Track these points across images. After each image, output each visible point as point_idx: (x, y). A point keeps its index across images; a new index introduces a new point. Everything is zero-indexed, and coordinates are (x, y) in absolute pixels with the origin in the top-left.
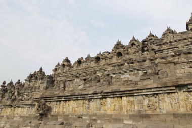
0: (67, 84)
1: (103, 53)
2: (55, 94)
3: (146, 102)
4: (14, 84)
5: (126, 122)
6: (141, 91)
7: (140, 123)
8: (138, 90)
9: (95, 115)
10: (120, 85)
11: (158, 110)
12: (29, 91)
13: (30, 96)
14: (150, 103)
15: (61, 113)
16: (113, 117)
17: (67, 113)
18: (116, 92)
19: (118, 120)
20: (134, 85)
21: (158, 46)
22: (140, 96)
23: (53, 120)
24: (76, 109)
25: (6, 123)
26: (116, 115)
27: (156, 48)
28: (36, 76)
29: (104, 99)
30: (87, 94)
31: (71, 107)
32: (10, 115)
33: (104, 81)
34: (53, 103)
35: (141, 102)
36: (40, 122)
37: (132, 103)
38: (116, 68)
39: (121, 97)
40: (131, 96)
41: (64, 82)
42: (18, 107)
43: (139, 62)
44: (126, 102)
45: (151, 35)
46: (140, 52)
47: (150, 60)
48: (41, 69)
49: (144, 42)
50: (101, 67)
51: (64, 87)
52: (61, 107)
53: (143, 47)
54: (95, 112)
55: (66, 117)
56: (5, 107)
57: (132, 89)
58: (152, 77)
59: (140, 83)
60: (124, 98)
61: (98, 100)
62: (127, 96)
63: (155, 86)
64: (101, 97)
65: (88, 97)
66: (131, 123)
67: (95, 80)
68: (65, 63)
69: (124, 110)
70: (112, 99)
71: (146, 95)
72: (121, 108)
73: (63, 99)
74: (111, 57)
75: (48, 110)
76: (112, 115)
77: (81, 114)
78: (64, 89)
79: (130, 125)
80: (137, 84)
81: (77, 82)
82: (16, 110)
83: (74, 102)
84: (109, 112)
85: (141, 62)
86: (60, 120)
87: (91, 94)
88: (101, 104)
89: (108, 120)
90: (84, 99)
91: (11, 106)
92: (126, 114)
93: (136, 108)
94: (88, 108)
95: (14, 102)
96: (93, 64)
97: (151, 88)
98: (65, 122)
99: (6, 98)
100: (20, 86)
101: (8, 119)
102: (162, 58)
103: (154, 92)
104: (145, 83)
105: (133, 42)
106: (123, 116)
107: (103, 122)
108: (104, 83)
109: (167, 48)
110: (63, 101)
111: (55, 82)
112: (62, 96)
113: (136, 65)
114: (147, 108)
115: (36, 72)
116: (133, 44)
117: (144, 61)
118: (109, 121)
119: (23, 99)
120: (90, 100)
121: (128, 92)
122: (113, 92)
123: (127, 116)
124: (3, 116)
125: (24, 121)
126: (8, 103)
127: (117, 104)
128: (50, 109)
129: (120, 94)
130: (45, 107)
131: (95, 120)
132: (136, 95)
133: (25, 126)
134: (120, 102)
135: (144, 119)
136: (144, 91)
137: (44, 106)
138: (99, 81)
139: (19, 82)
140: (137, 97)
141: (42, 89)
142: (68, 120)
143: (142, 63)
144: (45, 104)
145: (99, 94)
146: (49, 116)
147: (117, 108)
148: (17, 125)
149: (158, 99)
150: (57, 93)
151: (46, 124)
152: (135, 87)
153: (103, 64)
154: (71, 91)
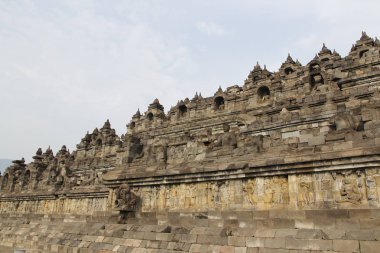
0: (171, 151)
1: (229, 89)
2: (149, 173)
3: (338, 185)
4: (55, 155)
5: (299, 225)
6: (329, 163)
7: (329, 228)
8: (321, 161)
9: (233, 212)
10: (282, 152)
11: (365, 202)
12: (87, 167)
13: (92, 177)
14: (348, 187)
15: (161, 208)
16: (272, 215)
17: (175, 209)
18: (275, 166)
19: (282, 221)
20: (312, 152)
21: (347, 74)
22: (326, 174)
23: (148, 223)
24: (192, 201)
25: (50, 228)
26: (278, 212)
27: (343, 76)
28: (99, 137)
29: (249, 181)
30: (215, 172)
31: (182, 197)
32: (55, 213)
33: (247, 145)
34: (145, 189)
35: (327, 186)
36: (123, 226)
37: (310, 187)
38: (264, 119)
39: (286, 176)
40: (307, 173)
41: (165, 149)
42: (71, 198)
43: (311, 106)
44: (296, 187)
45: (325, 51)
46: (307, 85)
47: (335, 101)
48: (108, 124)
49: (312, 65)
50: (226, 118)
51: (166, 158)
52: (161, 198)
53: (312, 76)
54: (233, 206)
55: (174, 216)
56: (45, 197)
57: (309, 159)
58: (350, 136)
59: (325, 148)
60: (293, 179)
61: (238, 182)
62: (297, 174)
63: (360, 153)
64: (244, 176)
65: (218, 176)
66: (310, 226)
67: (228, 144)
68: (154, 112)
69: (293, 201)
70: (267, 180)
71: (339, 172)
72: (286, 198)
73: (165, 182)
74: (247, 98)
75: (135, 204)
76: (268, 212)
77: (204, 210)
78: (165, 161)
79: (311, 231)
80: (320, 150)
81: (191, 148)
82: (66, 203)
83: (188, 187)
84: (261, 206)
85: (314, 105)
86: (162, 223)
87: (223, 171)
88: (244, 190)
89: (263, 221)
90: (209, 180)
91: (57, 196)
92: (297, 209)
93: (319, 198)
94: (218, 198)
95: (62, 189)
96: (210, 112)
97: (349, 158)
98: (174, 227)
99: (45, 180)
100: (67, 157)
101: (52, 220)
102: (360, 97)
103: (355, 166)
104: (337, 147)
105: (288, 66)
106: (293, 213)
107: (251, 226)
108: (249, 148)
109: (365, 75)
110: (166, 185)
111: (145, 150)
112: (163, 176)
113: (305, 112)
114: (340, 198)
115: (96, 130)
116: (288, 71)
117: (321, 103)
118: (265, 224)
119: (79, 183)
120: (221, 183)
121: (301, 166)
122: (269, 167)
123: (300, 213)
124: (43, 216)
125: (90, 225)
126: (51, 189)
127: (278, 190)
128: (138, 202)
129: (284, 170)
130: (130, 198)
131: (235, 222)
132: (317, 172)
133: (94, 235)
134: (285, 185)
135: (339, 220)
136: (334, 163)
137: (127, 197)
138: (235, 146)
139: (64, 151)
140: (320, 175)
141: (121, 163)
142: (178, 222)
143: (317, 109)
144: (129, 192)
145: (240, 171)
146: (138, 216)
147: (277, 197)
148: (78, 232)
149: (365, 180)
150: (151, 169)
151: (135, 230)
152: (315, 156)
153: (229, 112)
154: (181, 165)
